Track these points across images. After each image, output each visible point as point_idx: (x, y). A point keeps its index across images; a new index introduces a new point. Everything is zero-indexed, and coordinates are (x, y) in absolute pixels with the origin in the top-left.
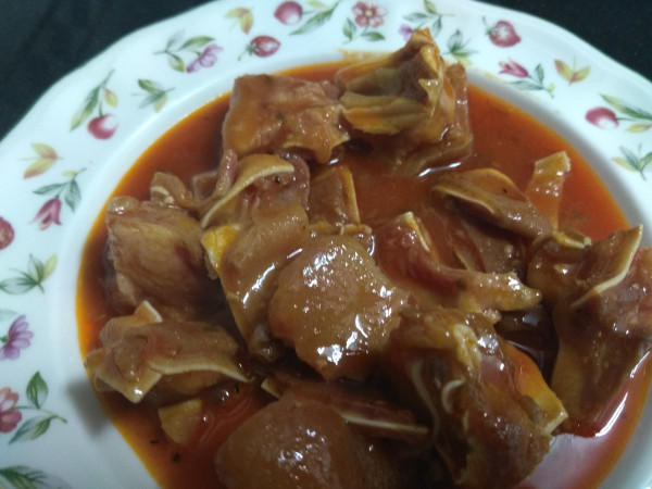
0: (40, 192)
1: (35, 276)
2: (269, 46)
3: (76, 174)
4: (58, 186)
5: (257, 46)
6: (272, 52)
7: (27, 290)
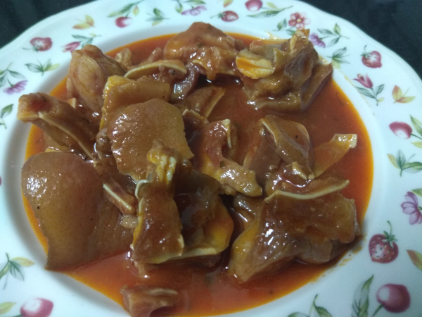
0: (74, 37)
1: (44, 68)
2: (232, 17)
3: (95, 36)
4: (84, 37)
5: (225, 16)
6: (231, 20)
7: (36, 72)
